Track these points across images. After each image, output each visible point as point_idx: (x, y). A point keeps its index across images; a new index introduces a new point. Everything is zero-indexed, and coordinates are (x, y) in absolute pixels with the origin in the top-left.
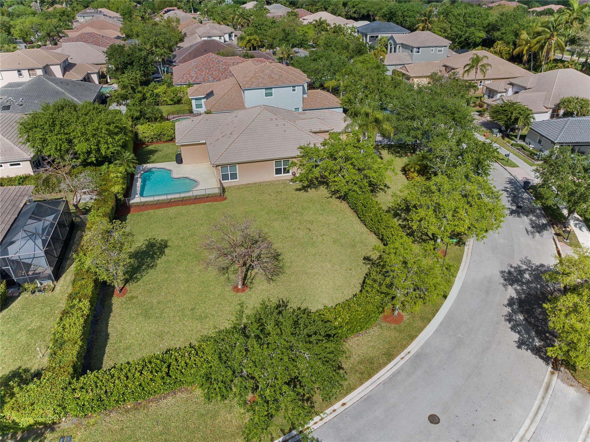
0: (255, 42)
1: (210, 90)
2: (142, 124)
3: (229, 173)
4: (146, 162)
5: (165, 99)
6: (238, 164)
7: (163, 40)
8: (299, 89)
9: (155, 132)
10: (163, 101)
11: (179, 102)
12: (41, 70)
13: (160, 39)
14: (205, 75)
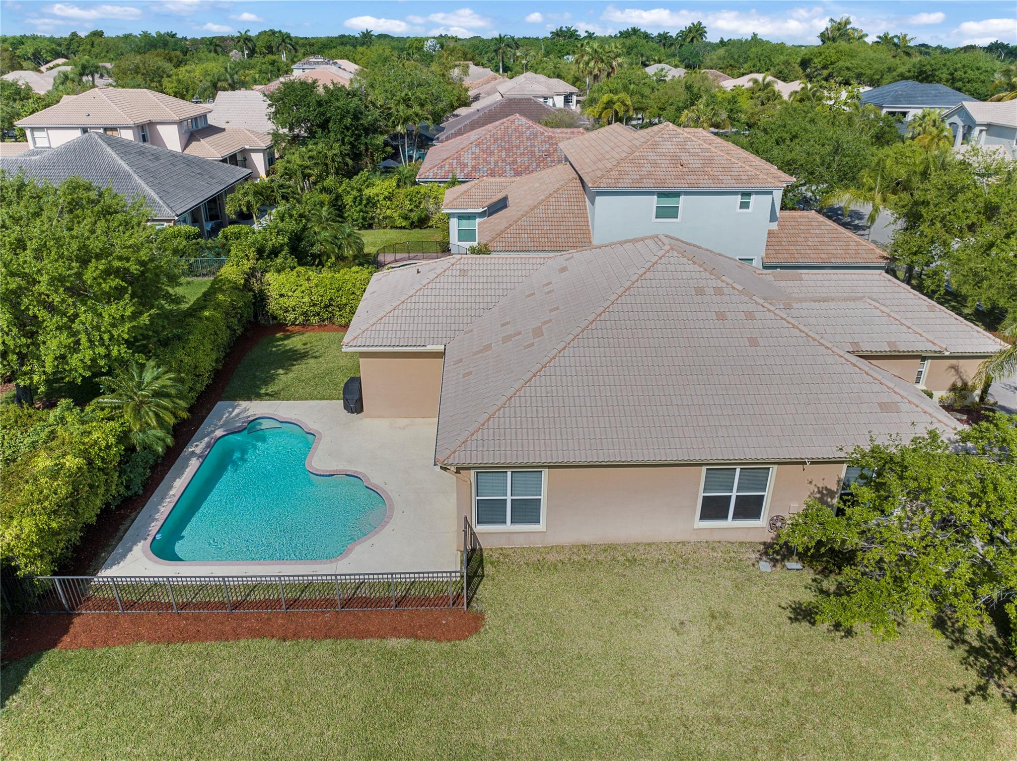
0: (623, 108)
1: (500, 196)
2: (279, 271)
3: (509, 498)
4: (252, 394)
5: (389, 212)
6: (550, 467)
7: (423, 97)
8: (760, 205)
9: (315, 297)
10: (385, 218)
11: (422, 222)
12: (131, 131)
13: (418, 94)
14: (496, 163)
